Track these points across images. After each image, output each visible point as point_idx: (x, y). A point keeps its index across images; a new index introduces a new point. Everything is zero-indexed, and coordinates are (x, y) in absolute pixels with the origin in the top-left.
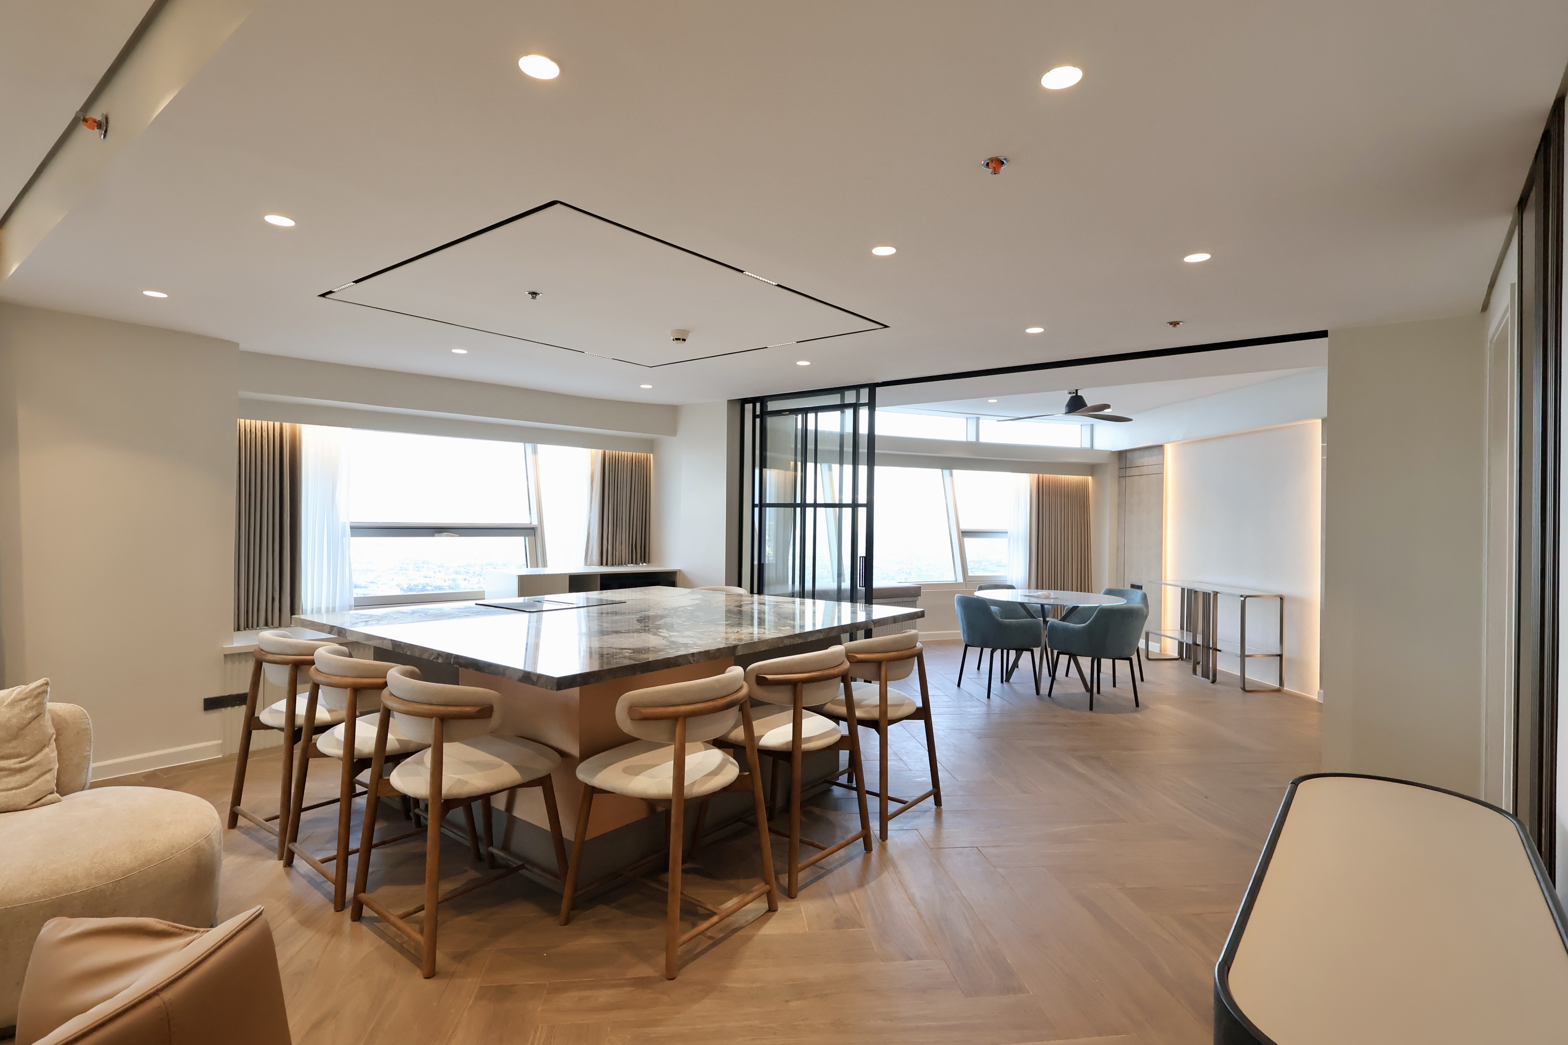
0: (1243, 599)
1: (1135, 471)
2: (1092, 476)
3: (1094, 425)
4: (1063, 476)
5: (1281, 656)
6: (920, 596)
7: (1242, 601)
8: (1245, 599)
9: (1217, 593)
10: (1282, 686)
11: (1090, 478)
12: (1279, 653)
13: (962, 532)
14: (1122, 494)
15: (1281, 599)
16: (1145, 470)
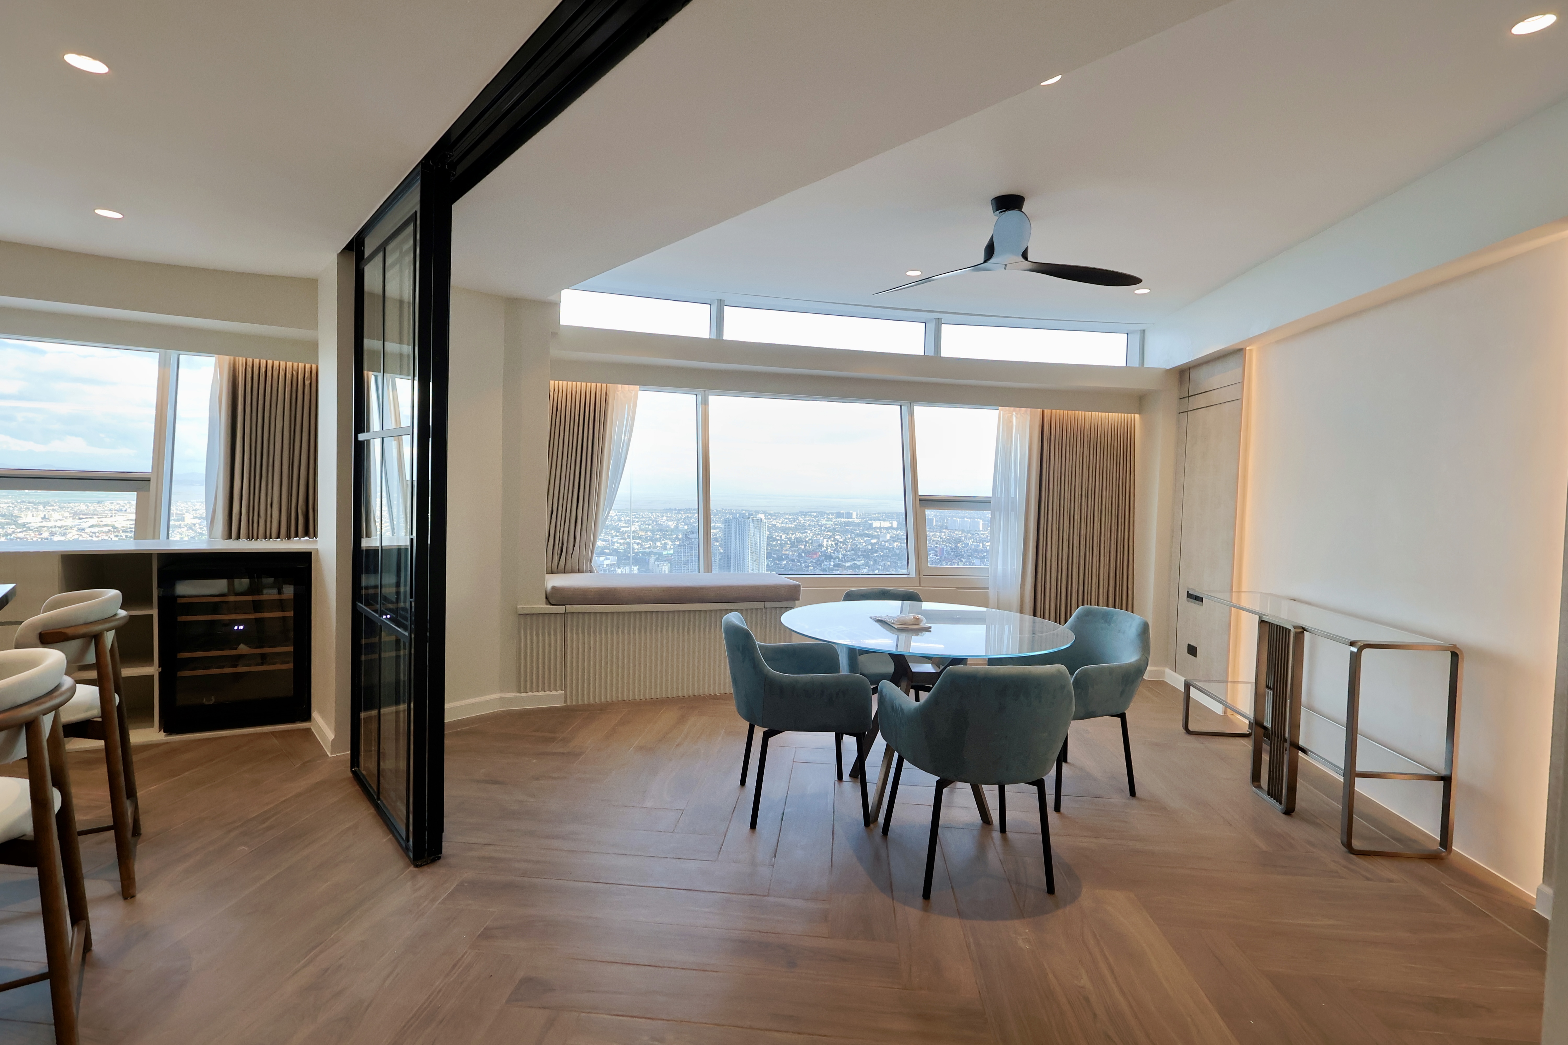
0: (1355, 650)
1: (1201, 401)
2: (1139, 413)
3: (1146, 332)
4: (1088, 414)
5: (1447, 780)
6: (798, 599)
7: (1352, 653)
8: (1361, 649)
9: (1304, 629)
10: (1445, 848)
11: (1137, 416)
12: (1444, 772)
13: (921, 500)
14: (1182, 441)
15: (1455, 656)
16: (1214, 397)
